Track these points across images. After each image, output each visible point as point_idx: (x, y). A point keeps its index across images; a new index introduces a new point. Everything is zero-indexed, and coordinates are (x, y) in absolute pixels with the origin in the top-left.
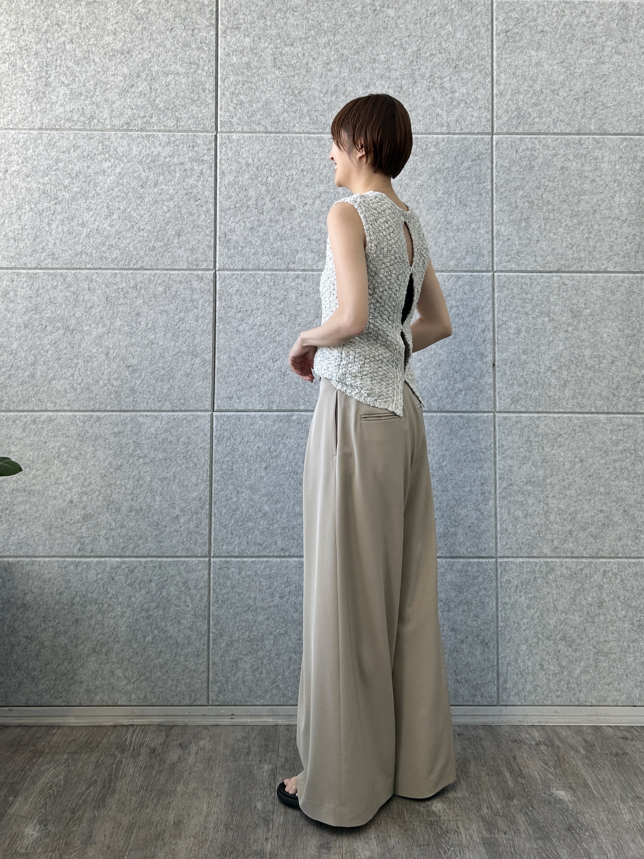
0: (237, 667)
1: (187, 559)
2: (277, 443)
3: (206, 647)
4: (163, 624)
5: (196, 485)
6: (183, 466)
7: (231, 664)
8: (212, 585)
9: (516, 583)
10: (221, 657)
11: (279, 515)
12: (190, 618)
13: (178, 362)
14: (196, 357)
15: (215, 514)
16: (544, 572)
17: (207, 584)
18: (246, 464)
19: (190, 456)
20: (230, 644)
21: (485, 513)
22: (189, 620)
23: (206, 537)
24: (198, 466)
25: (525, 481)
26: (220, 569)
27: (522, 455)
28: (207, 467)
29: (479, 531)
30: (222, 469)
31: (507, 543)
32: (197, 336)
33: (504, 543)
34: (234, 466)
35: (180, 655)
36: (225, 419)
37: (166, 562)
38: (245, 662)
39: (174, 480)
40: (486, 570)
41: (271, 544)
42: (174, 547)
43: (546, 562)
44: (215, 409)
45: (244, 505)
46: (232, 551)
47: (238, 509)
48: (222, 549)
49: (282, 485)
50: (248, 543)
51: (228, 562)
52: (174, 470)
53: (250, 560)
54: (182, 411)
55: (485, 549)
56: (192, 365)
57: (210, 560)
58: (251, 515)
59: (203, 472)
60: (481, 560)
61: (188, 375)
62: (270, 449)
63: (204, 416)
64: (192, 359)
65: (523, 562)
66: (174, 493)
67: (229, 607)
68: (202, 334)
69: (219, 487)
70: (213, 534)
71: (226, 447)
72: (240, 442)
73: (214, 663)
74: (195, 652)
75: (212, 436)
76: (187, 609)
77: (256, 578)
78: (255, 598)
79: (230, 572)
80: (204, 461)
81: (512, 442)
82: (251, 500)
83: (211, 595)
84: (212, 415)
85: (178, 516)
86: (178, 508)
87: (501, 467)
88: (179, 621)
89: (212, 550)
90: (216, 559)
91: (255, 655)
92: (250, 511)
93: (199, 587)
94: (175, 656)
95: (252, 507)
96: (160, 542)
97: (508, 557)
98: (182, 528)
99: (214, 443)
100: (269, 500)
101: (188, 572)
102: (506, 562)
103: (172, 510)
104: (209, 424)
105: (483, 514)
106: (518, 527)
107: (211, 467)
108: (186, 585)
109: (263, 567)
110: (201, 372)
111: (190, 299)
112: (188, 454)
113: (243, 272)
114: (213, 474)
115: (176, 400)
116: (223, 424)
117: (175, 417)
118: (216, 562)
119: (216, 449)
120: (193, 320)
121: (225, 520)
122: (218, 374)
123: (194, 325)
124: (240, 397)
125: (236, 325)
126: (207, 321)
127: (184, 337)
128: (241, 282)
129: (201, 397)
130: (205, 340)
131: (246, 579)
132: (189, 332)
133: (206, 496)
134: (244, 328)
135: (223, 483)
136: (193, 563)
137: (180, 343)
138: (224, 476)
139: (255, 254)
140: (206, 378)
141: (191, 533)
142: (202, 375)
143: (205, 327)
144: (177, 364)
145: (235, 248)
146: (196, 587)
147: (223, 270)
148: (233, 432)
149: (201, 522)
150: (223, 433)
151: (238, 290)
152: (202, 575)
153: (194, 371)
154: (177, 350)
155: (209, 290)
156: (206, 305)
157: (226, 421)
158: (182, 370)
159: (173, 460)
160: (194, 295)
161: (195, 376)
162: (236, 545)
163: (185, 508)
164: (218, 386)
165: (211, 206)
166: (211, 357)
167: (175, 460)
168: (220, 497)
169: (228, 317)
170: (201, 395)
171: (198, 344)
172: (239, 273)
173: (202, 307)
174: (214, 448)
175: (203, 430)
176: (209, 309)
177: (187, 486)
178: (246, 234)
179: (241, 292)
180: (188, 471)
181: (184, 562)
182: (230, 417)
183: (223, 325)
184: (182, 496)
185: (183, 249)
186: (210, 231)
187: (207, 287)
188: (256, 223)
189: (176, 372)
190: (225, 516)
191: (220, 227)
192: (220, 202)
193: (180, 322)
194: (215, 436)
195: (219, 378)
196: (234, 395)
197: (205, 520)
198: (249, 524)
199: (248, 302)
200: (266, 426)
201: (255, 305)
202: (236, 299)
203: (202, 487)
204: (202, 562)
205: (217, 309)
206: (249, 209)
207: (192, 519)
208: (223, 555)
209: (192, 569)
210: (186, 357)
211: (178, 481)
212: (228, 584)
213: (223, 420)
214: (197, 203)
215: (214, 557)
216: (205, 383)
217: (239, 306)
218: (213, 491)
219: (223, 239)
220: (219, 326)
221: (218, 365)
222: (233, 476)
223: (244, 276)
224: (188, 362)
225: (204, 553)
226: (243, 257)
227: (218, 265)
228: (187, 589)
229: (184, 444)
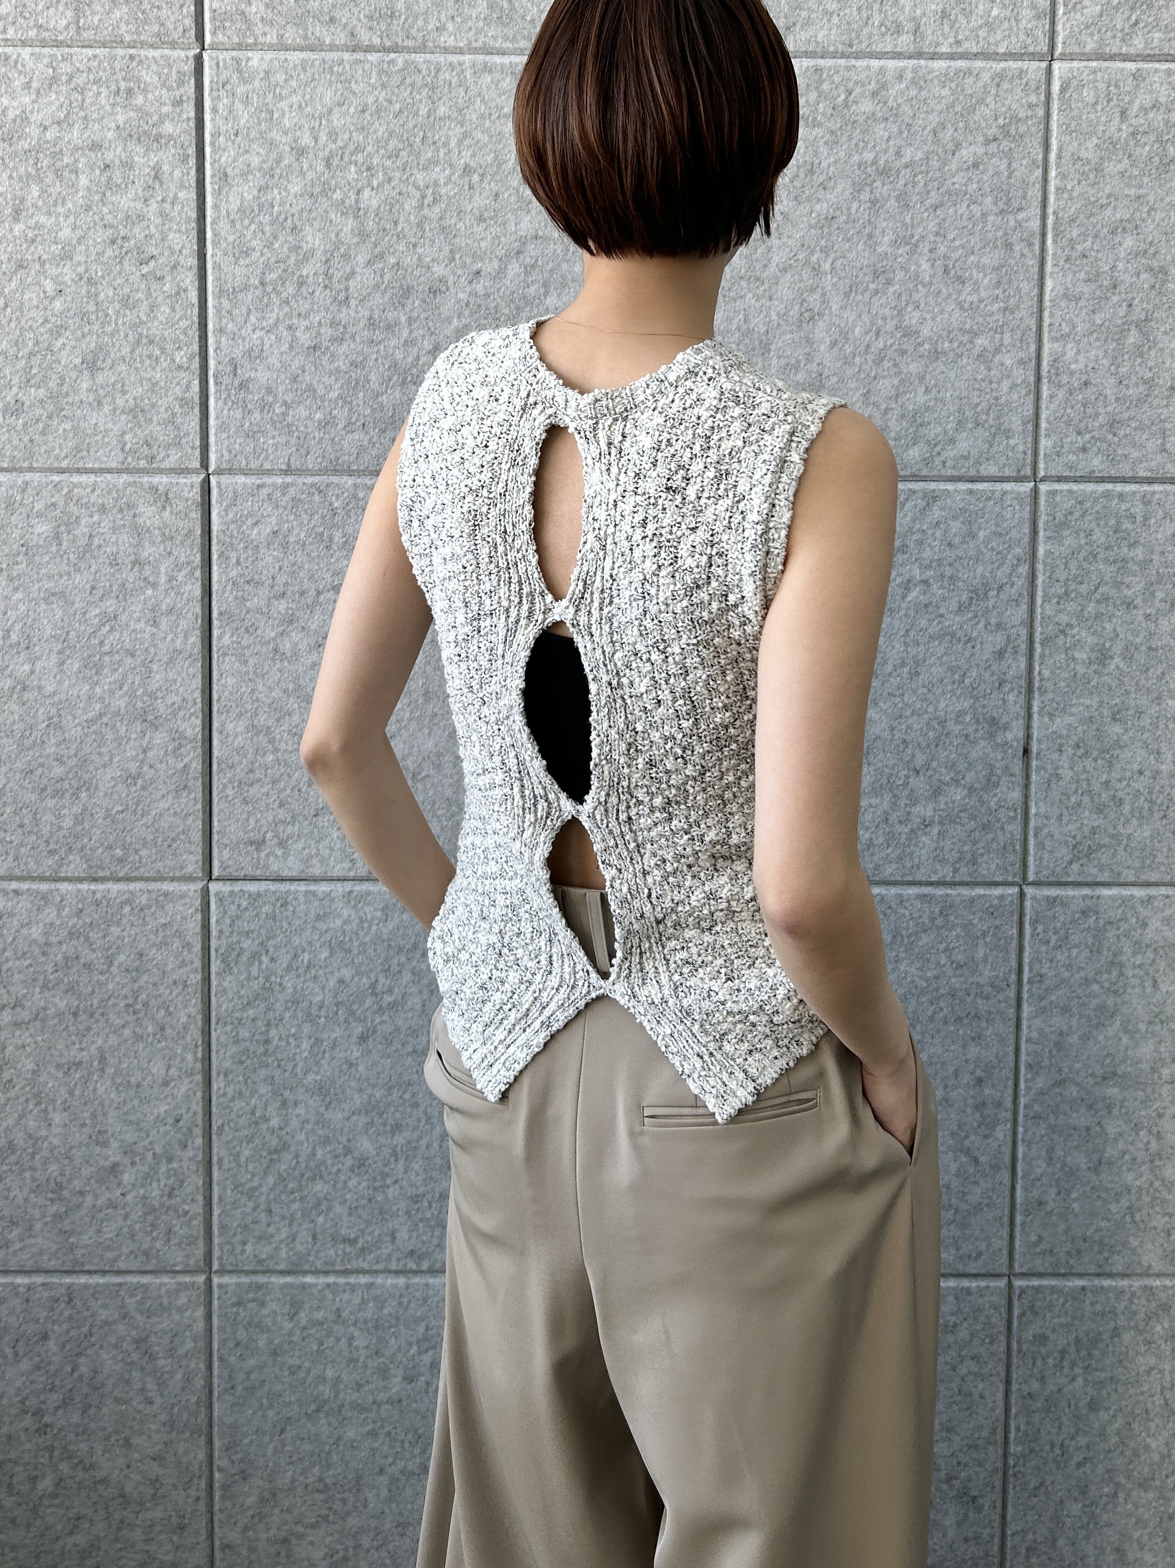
0: (288, 1556)
1: (145, 1279)
2: (395, 968)
3: (202, 1507)
4: (83, 1447)
5: (165, 1083)
6: (127, 1032)
7: (273, 1549)
8: (215, 1346)
9: (1061, 1343)
10: (246, 1529)
11: (402, 1162)
12: (157, 1431)
13: (102, 741)
14: (154, 727)
15: (220, 1160)
16: (1142, 1315)
17: (201, 1344)
18: (306, 1028)
19: (146, 1004)
20: (270, 1498)
21: (983, 1159)
22: (156, 1437)
23: (198, 1222)
24: (169, 1031)
25: (1099, 1072)
26: (239, 1304)
27: (1095, 1002)
28: (195, 1033)
29: (964, 1207)
30: (237, 1042)
31: (1040, 1238)
32: (155, 667)
33: (1033, 1238)
34: (273, 1033)
35: (132, 1526)
36: (244, 904)
37: (86, 1286)
38: (312, 1543)
39: (102, 1070)
40: (979, 1310)
41: (380, 1239)
42: (108, 1248)
43: (1145, 1288)
44: (216, 873)
45: (302, 1137)
46: (271, 1257)
47: (285, 1147)
48: (243, 1252)
49: (410, 1084)
50: (314, 1237)
51: (259, 1287)
52: (100, 1042)
53: (323, 1280)
54: (118, 880)
55: (979, 1254)
56: (145, 751)
57: (209, 1281)
58: (323, 1162)
59: (185, 1048)
60: (966, 1283)
61: (131, 778)
62: (373, 985)
63: (183, 896)
64: (143, 733)
65: (1083, 1289)
66: (101, 1104)
67: (264, 1401)
68: (171, 661)
69: (230, 1090)
70: (216, 1213)
71: (249, 978)
72: (289, 968)
73: (226, 1547)
74: (175, 1520)
75: (206, 949)
76: (148, 1410)
77: (339, 1330)
78: (338, 1380)
79: (266, 1312)
80: (184, 1019)
81: (1069, 967)
82: (322, 1122)
83: (216, 1371)
84: (206, 893)
85: (115, 1165)
86: (115, 1145)
87: (1034, 1035)
88: (127, 1440)
89: (216, 1253)
90: (226, 1280)
91: (337, 1527)
92: (319, 1154)
93: (181, 1351)
94: (119, 1529)
95: (326, 1141)
96: (70, 1233)
97: (1041, 1275)
98: (129, 1198)
99: (214, 969)
100: (372, 1123)
101: (149, 1314)
102: (1037, 1289)
103: (98, 1150)
104: (199, 917)
105: (976, 1160)
106: (1073, 1196)
107: (206, 1033)
108: (143, 1346)
109: (357, 1301)
110: (171, 772)
111: (132, 558)
112: (140, 1000)
113: (289, 479)
114: (214, 1055)
115: (100, 850)
116: (238, 917)
117: (99, 896)
118: (228, 1285)
119: (219, 985)
120: (143, 620)
121: (249, 1176)
122: (221, 775)
123: (147, 636)
124: (287, 841)
125: (273, 635)
126: (183, 624)
127: (116, 670)
128: (285, 508)
129: (174, 840)
130: (179, 679)
131: (312, 1331)
132: (133, 655)
133: (195, 1114)
134: (296, 644)
135: (241, 1078)
136: (163, 1290)
137: (106, 687)
138: (244, 1058)
139: (325, 424)
140: (186, 786)
141: (154, 1210)
142: (174, 780)
143: (179, 642)
144: (99, 746)
145: (264, 406)
146: (171, 1351)
147: (231, 471)
148: (269, 939)
149: (182, 1182)
150: (239, 942)
151: (274, 533)
152: (186, 1321)
153: (151, 767)
154: (98, 706)
155: (190, 532)
156: (181, 576)
157: (246, 909)
158: (115, 766)
159: (97, 1015)
160: (143, 547)
161: (152, 781)
162: (281, 1241)
163: (135, 1143)
164: (221, 811)
165: (189, 280)
166: (199, 729)
167: (103, 1014)
168: (233, 1116)
169: (248, 612)
170: (173, 835)
171: (160, 689)
172: (279, 480)
173: (169, 581)
174: (214, 983)
175: (179, 934)
176: (189, 587)
177: (138, 1086)
178: (296, 364)
179: (285, 537)
180: (141, 1046)
181: (138, 1286)
182: (259, 895)
183: (232, 636)
184: (127, 1113)
185: (106, 409)
186: (186, 354)
187: (184, 525)
188: (327, 332)
189: (97, 769)
190: (250, 1166)
191: (218, 343)
192: (217, 266)
193: (104, 625)
194: (217, 951)
195: (225, 786)
196: (269, 836)
197: (194, 1176)
198: (318, 1188)
199: (307, 566)
200: (362, 921)
201: (328, 576)
202: (269, 557)
203: (183, 1089)
204: (186, 1287)
205: (215, 587)
206: (304, 290)
207: (156, 1172)
208: (246, 1268)
209: (161, 1305)
210: (124, 728)
211: (112, 1071)
212: (262, 1341)
213: (239, 905)
214: (145, 270)
215: (221, 1272)
216: (183, 800)
217: (281, 580)
218: (214, 1098)
219: (226, 380)
220: (220, 637)
221: (219, 751)
222: (270, 1060)
223: (292, 491)
224: (132, 743)
225: (192, 1262)
226: (290, 433)
227: (213, 457)
228: (147, 1358)
229: (127, 970)
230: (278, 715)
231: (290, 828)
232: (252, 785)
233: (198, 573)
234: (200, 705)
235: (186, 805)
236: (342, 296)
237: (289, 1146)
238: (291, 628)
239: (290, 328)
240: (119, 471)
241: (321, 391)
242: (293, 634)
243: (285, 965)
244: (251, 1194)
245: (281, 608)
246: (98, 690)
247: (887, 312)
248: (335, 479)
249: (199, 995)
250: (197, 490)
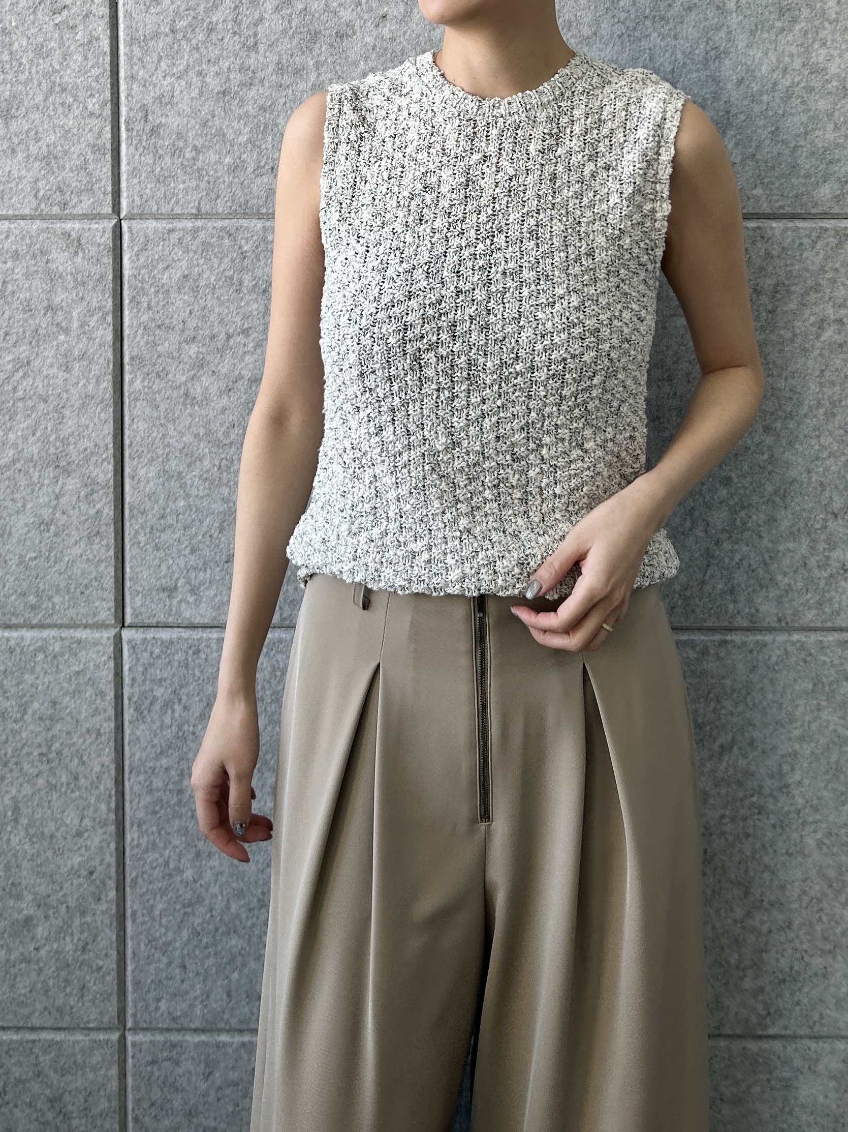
1: (59, 1037)
5: (79, 834)
6: (41, 781)
8: (130, 1106)
13: (15, 488)
14: (67, 472)
15: (134, 914)
17: (115, 1104)
19: (59, 753)
23: (111, 978)
24: (82, 781)
26: (153, 1062)
28: (108, 783)
30: (150, 791)
32: (67, 413)
39: (16, 821)
42: (22, 1004)
44: (128, 620)
45: (215, 889)
46: (185, 1015)
47: (199, 900)
48: (157, 1009)
50: (229, 994)
51: (174, 1046)
52: (14, 792)
54: (32, 627)
56: (57, 497)
57: (123, 1038)
58: (238, 916)
59: (98, 798)
61: (44, 525)
63: (96, 643)
64: (56, 479)
66: (15, 856)
68: (83, 406)
69: (144, 841)
70: (130, 968)
71: (162, 727)
75: (119, 698)
79: (180, 1071)
80: (97, 769)
84: (118, 640)
85: (29, 919)
86: (28, 897)
89: (130, 1011)
90: (140, 1037)
92: (234, 908)
93: (96, 1111)
95: (240, 894)
98: (43, 952)
99: (127, 717)
101: (63, 1072)
103: (11, 903)
104: (112, 664)
107: (120, 782)
108: (57, 1105)
110: (83, 518)
111: (45, 303)
112: (53, 748)
113: (199, 223)
114: (127, 804)
115: (14, 597)
116: (151, 665)
117: (12, 643)
118: (142, 1044)
119: (133, 733)
120: (56, 366)
121: (163, 930)
122: (133, 521)
123: (60, 382)
124: (198, 589)
125: (184, 379)
126: (95, 369)
127: (29, 416)
128: (195, 252)
129: (86, 587)
130: (92, 425)
131: (227, 1092)
132: (46, 401)
133: (109, 865)
134: (206, 389)
135: (155, 829)
136: (77, 1047)
137: (19, 433)
138: (157, 808)
139: (234, 169)
140: (98, 532)
141: (68, 965)
142: (86, 526)
143: (91, 387)
144: (12, 493)
145: (176, 152)
146: (85, 1111)
147: (142, 216)
148: (181, 687)
149: (96, 936)
150: (152, 690)
151: (184, 277)
152: (100, 1080)
153: (64, 513)
154: (11, 453)
155: (101, 277)
156: (93, 321)
157: (159, 657)
158: (28, 512)
159: (10, 765)
160: (56, 293)
161: (65, 527)
162: (195, 998)
163: (49, 896)
164: (133, 557)
165: (101, 29)
166: (110, 475)
167: (17, 764)
168: (147, 868)
169: (159, 356)
170: (86, 582)
171: (72, 435)
172: (189, 224)
173: (82, 326)
174: (127, 731)
175: (92, 682)
176: (100, 333)
177: (52, 837)
178: (206, 109)
179: (195, 281)
180: (55, 796)
181: (52, 1043)
182: (171, 642)
183: (143, 381)
184: (40, 865)
185: (20, 156)
186: (98, 101)
187: (96, 270)
188: (236, 77)
189: (10, 515)
190: (164, 920)
191: (130, 90)
192: (128, 15)
193: (17, 371)
194: (130, 699)
195: (137, 532)
196: (181, 582)
197: (108, 931)
198: (233, 942)
199: (216, 310)
200: (274, 669)
201: (238, 319)
202: (180, 301)
203: (97, 840)
204: (99, 1044)
205: (126, 332)
206: (213, 37)
207: (69, 926)
208: (160, 1025)
209: (75, 1063)
210: (37, 474)
211: (26, 821)
212: (177, 1103)
213: (152, 653)
214: (58, 19)
215: (136, 1029)
216: (96, 547)
217: (192, 324)
218: (128, 850)
219: (137, 126)
220: (132, 382)
221: (132, 496)
222: (184, 810)
223: (202, 235)
224: (45, 488)
225: (106, 1019)
226: (200, 178)
227: (124, 203)
228: (61, 1118)
229: (41, 719)
230: (189, 460)
231: (201, 574)
232: (163, 530)
233: (110, 318)
234: (111, 451)
235: (99, 552)
236: (251, 41)
237: (204, 900)
238: (201, 372)
239: (200, 74)
240: (33, 218)
241: (230, 135)
242: (204, 378)
243: (197, 714)
244: (165, 949)
245: (191, 352)
246: (12, 436)
247: (794, 49)
248: (244, 223)
249: (112, 744)
250: (109, 234)
